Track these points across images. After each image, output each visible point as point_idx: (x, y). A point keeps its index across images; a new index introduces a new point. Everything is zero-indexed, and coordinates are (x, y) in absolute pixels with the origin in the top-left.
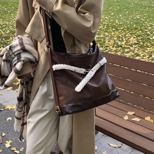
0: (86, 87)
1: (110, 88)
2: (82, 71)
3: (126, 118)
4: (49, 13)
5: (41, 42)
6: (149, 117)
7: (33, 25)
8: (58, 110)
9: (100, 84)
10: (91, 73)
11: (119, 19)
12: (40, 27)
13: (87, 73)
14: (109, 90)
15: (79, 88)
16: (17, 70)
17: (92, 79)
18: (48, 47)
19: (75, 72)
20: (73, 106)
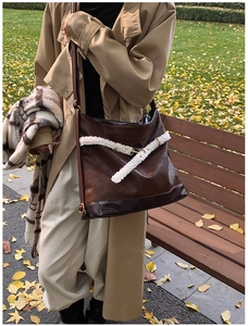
0: (131, 176)
1: (171, 182)
2: (127, 150)
3: (200, 224)
4: (82, 51)
5: (67, 99)
6: (237, 225)
7: (57, 71)
8: (81, 210)
9: (155, 173)
10: (142, 155)
11: (215, 62)
12: (67, 75)
13: (135, 154)
14: (168, 185)
15: (117, 177)
16: (27, 139)
17: (142, 165)
18: (76, 107)
19: (115, 151)
20: (106, 205)
